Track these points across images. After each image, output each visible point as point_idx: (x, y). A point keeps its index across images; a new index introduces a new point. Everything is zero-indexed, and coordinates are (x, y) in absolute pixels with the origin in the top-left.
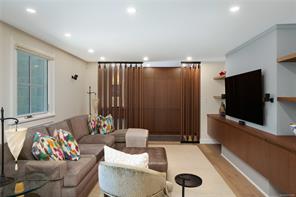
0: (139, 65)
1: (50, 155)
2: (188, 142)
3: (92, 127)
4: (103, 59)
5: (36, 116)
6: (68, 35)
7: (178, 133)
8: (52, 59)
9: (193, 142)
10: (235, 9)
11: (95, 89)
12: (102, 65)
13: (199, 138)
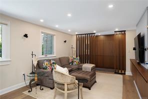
0: (93, 35)
1: (47, 68)
2: (118, 73)
3: (70, 61)
4: (77, 33)
5: (49, 56)
6: (57, 26)
7: (113, 68)
8: (55, 35)
9: (121, 74)
10: (111, 6)
11: (75, 46)
12: (78, 36)
13: (125, 72)
